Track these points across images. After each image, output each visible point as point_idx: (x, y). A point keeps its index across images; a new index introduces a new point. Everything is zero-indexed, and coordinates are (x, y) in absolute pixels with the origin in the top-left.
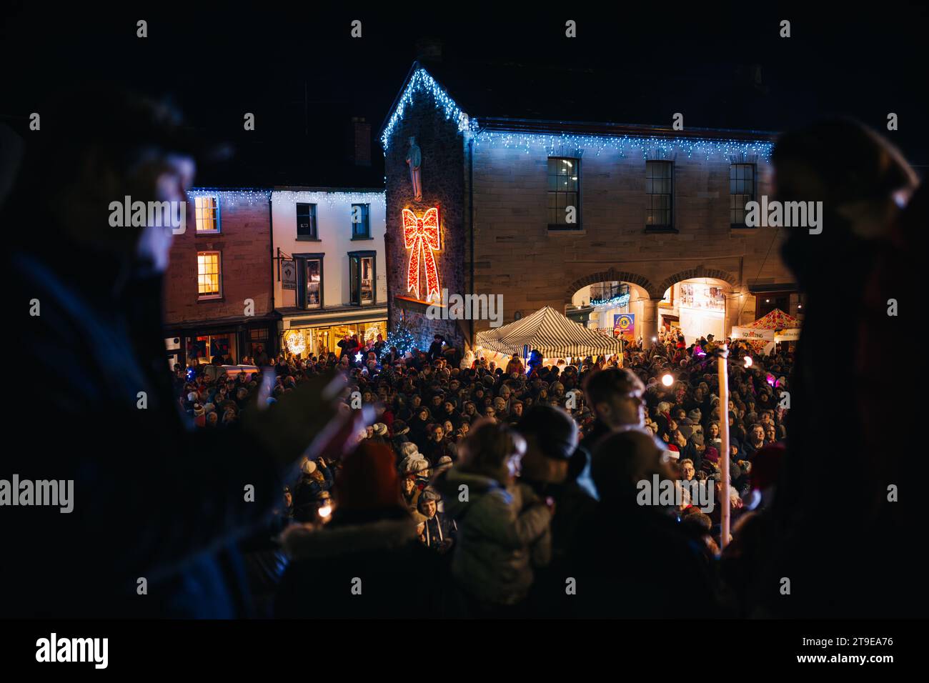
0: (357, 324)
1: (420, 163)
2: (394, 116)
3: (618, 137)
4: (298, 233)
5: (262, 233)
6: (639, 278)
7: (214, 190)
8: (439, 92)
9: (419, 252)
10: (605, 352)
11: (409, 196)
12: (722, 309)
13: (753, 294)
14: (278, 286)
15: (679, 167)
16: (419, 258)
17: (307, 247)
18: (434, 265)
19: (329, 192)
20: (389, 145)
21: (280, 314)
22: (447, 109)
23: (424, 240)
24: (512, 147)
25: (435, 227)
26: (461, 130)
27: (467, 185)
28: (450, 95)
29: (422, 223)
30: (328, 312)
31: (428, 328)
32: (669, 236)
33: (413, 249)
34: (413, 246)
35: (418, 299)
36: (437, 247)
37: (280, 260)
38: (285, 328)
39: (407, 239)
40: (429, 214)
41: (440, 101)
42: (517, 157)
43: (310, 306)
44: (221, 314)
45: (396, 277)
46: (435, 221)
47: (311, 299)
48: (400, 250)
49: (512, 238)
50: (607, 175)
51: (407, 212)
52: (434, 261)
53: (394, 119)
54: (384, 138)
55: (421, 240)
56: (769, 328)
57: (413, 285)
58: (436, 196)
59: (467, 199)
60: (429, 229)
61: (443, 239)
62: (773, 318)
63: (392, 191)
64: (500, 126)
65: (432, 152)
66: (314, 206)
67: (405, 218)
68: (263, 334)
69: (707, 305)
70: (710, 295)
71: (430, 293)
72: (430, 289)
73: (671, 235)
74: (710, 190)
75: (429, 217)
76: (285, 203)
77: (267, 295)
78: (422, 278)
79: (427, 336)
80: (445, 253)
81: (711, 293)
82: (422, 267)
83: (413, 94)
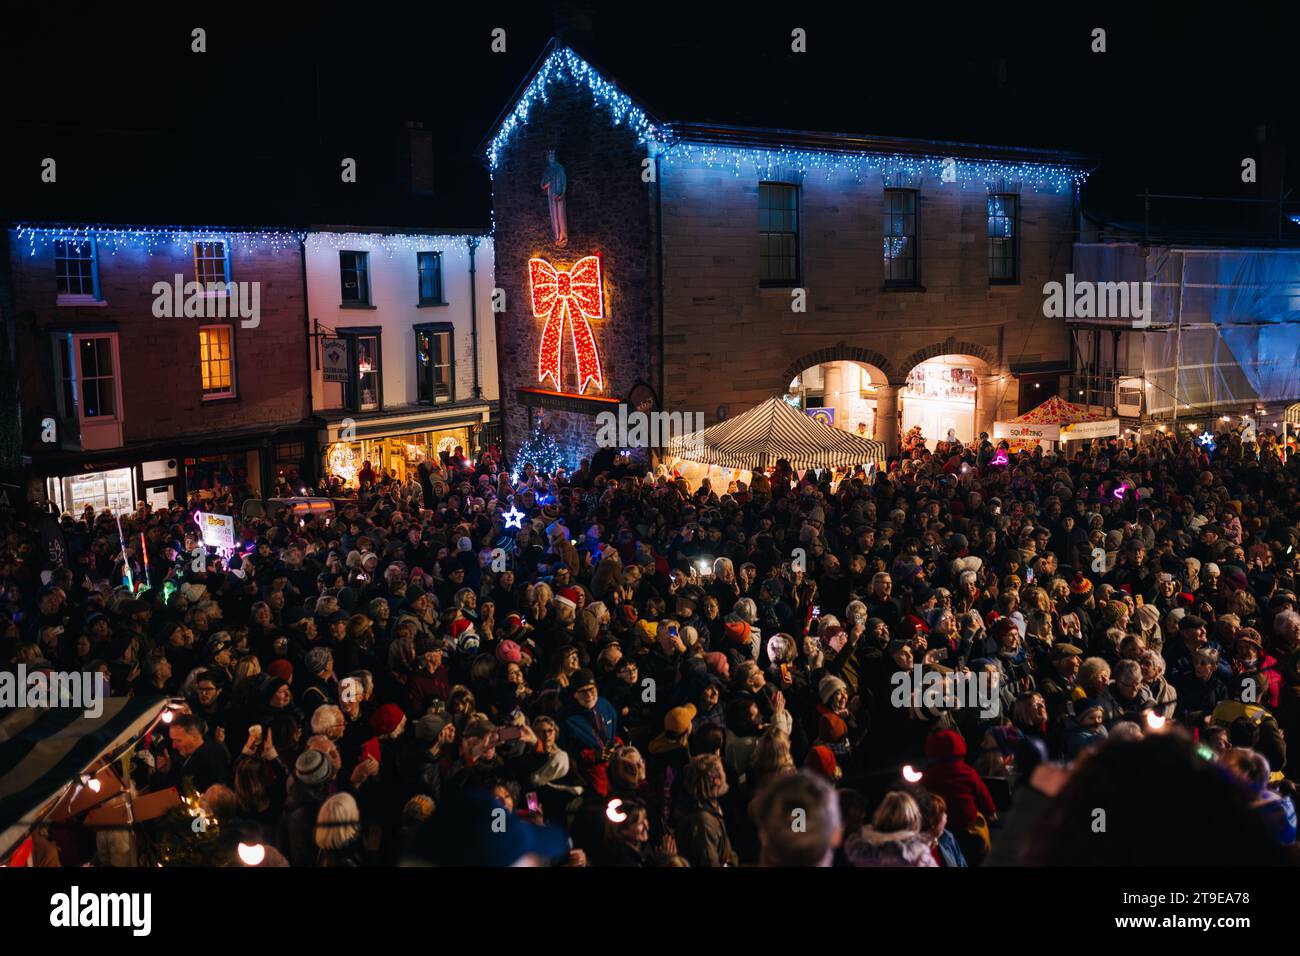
0: (427, 432)
1: (564, 188)
2: (510, 118)
3: (853, 155)
4: (344, 297)
5: (291, 297)
6: (875, 356)
7: (223, 231)
8: (599, 84)
9: (561, 322)
10: (863, 461)
11: (539, 239)
12: (970, 398)
13: (1015, 377)
14: (318, 377)
15: (924, 198)
16: (560, 331)
17: (357, 318)
18: (592, 340)
19: (385, 233)
20: (499, 163)
21: (324, 420)
22: (616, 109)
23: (572, 304)
24: (716, 166)
25: (594, 285)
26: (643, 141)
27: (653, 221)
28: (621, 88)
29: (568, 279)
30: (391, 416)
31: (578, 434)
32: (914, 296)
33: (549, 318)
34: (550, 312)
35: (559, 390)
36: (598, 314)
37: (319, 337)
38: (331, 440)
39: (537, 303)
40: (583, 265)
41: (601, 97)
42: (719, 182)
43: (364, 407)
44: (236, 421)
45: (514, 360)
46: (595, 274)
47: (365, 396)
48: (520, 320)
49: (713, 299)
50: (835, 209)
51: (537, 263)
52: (591, 335)
53: (509, 125)
54: (491, 153)
55: (565, 303)
56: (1049, 422)
57: (548, 371)
58: (596, 238)
59: (653, 243)
60: (583, 287)
61: (607, 302)
62: (1053, 408)
63: (506, 232)
64: (699, 136)
65: (587, 173)
66: (363, 255)
67: (534, 273)
68: (298, 450)
69: (947, 393)
70: (950, 379)
71: (583, 382)
72: (584, 376)
73: (916, 293)
74: (965, 230)
75: (583, 270)
76: (323, 250)
77: (301, 392)
78: (568, 359)
79: (577, 445)
80: (612, 323)
81: (953, 376)
82: (567, 343)
83: (547, 86)
